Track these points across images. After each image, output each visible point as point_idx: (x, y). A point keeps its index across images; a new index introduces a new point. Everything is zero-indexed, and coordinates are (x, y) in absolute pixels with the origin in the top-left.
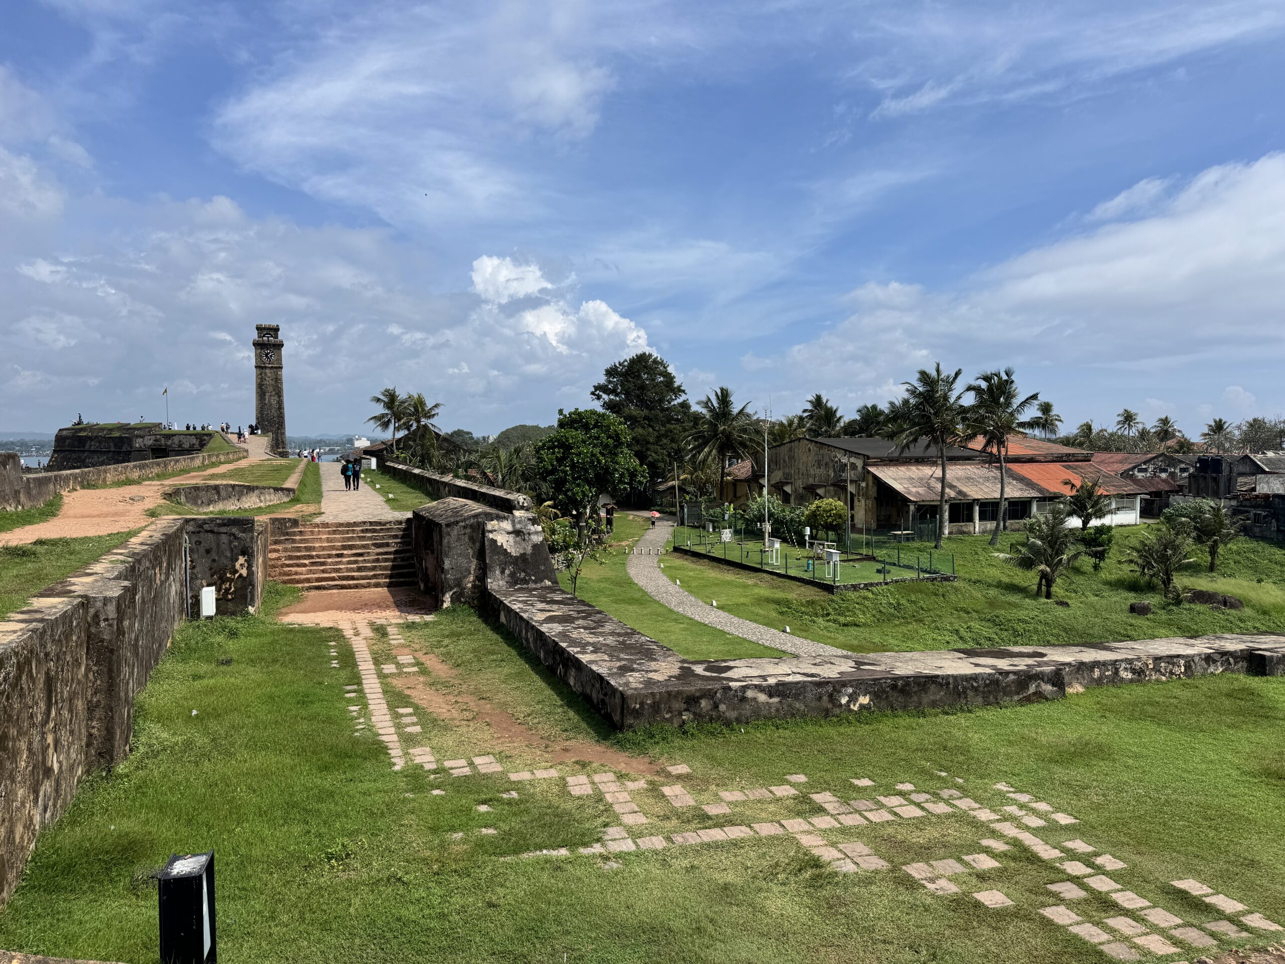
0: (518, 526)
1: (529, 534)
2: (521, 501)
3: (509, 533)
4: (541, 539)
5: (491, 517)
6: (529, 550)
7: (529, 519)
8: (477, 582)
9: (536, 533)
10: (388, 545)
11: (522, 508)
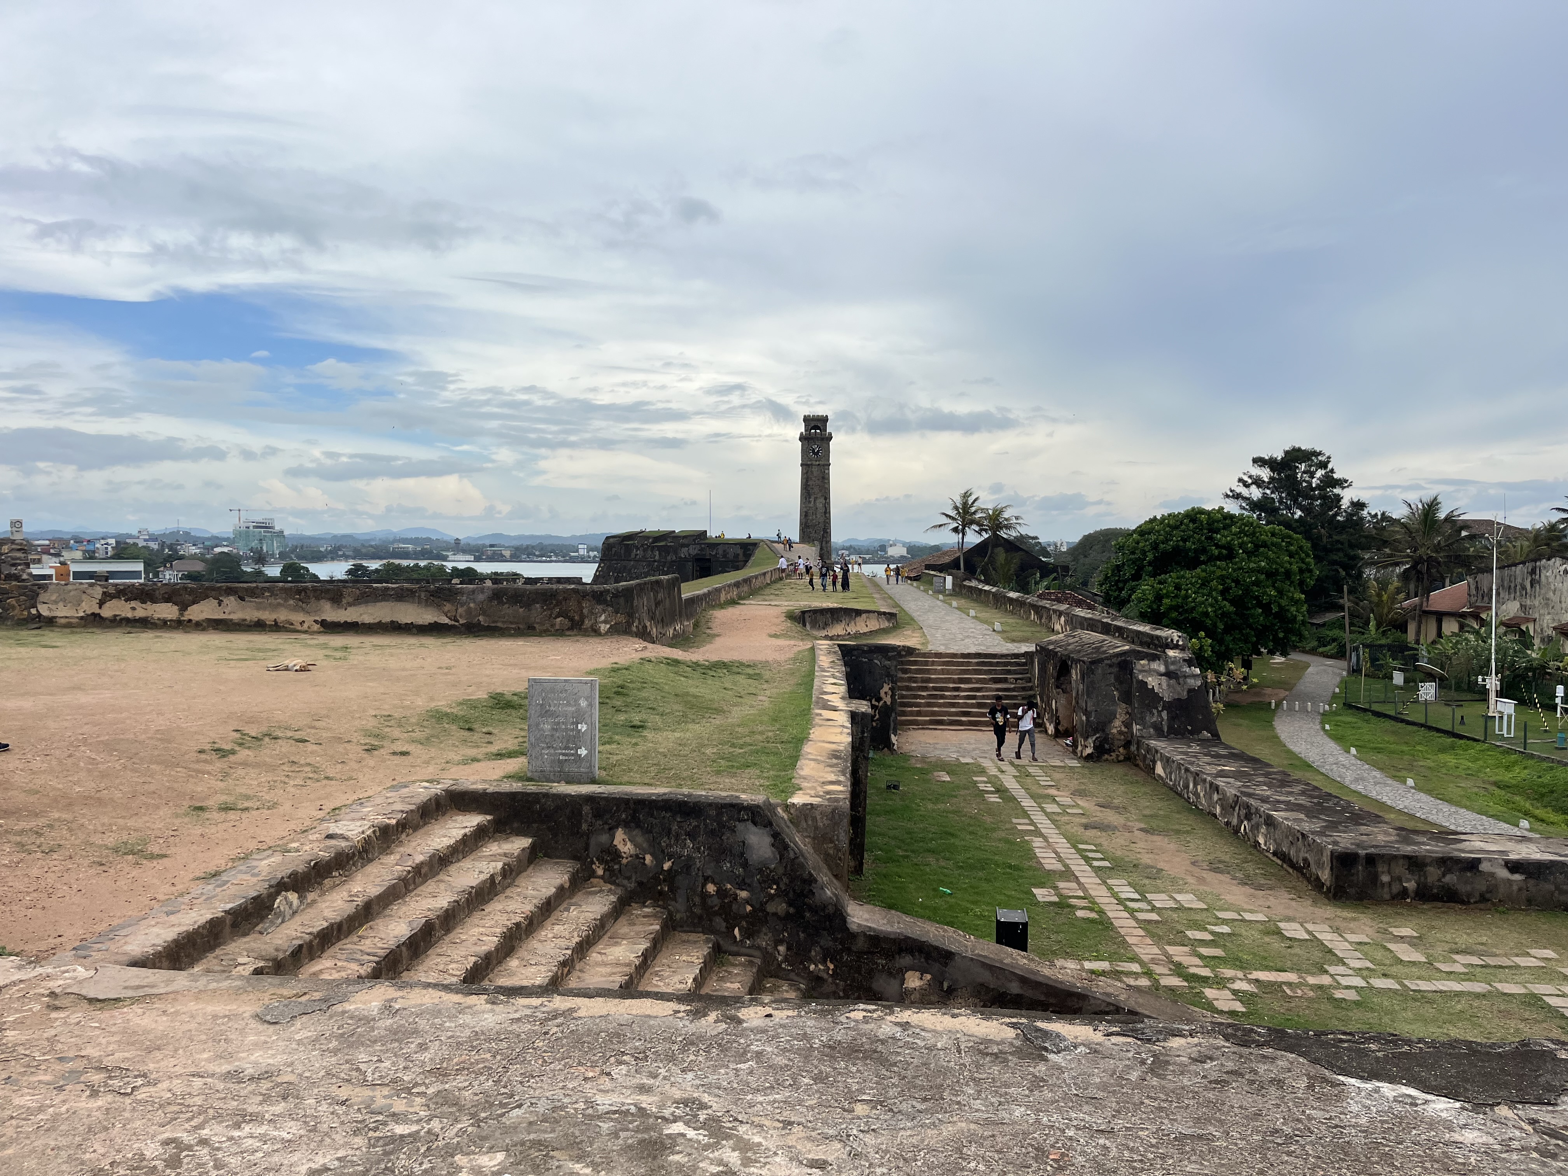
0: (1172, 668)
1: (1185, 677)
2: (1176, 638)
3: (1162, 675)
4: (1199, 683)
5: (1140, 656)
6: (1184, 695)
7: (1185, 660)
8: (1123, 729)
9: (1194, 676)
10: (1005, 680)
11: (1176, 647)
